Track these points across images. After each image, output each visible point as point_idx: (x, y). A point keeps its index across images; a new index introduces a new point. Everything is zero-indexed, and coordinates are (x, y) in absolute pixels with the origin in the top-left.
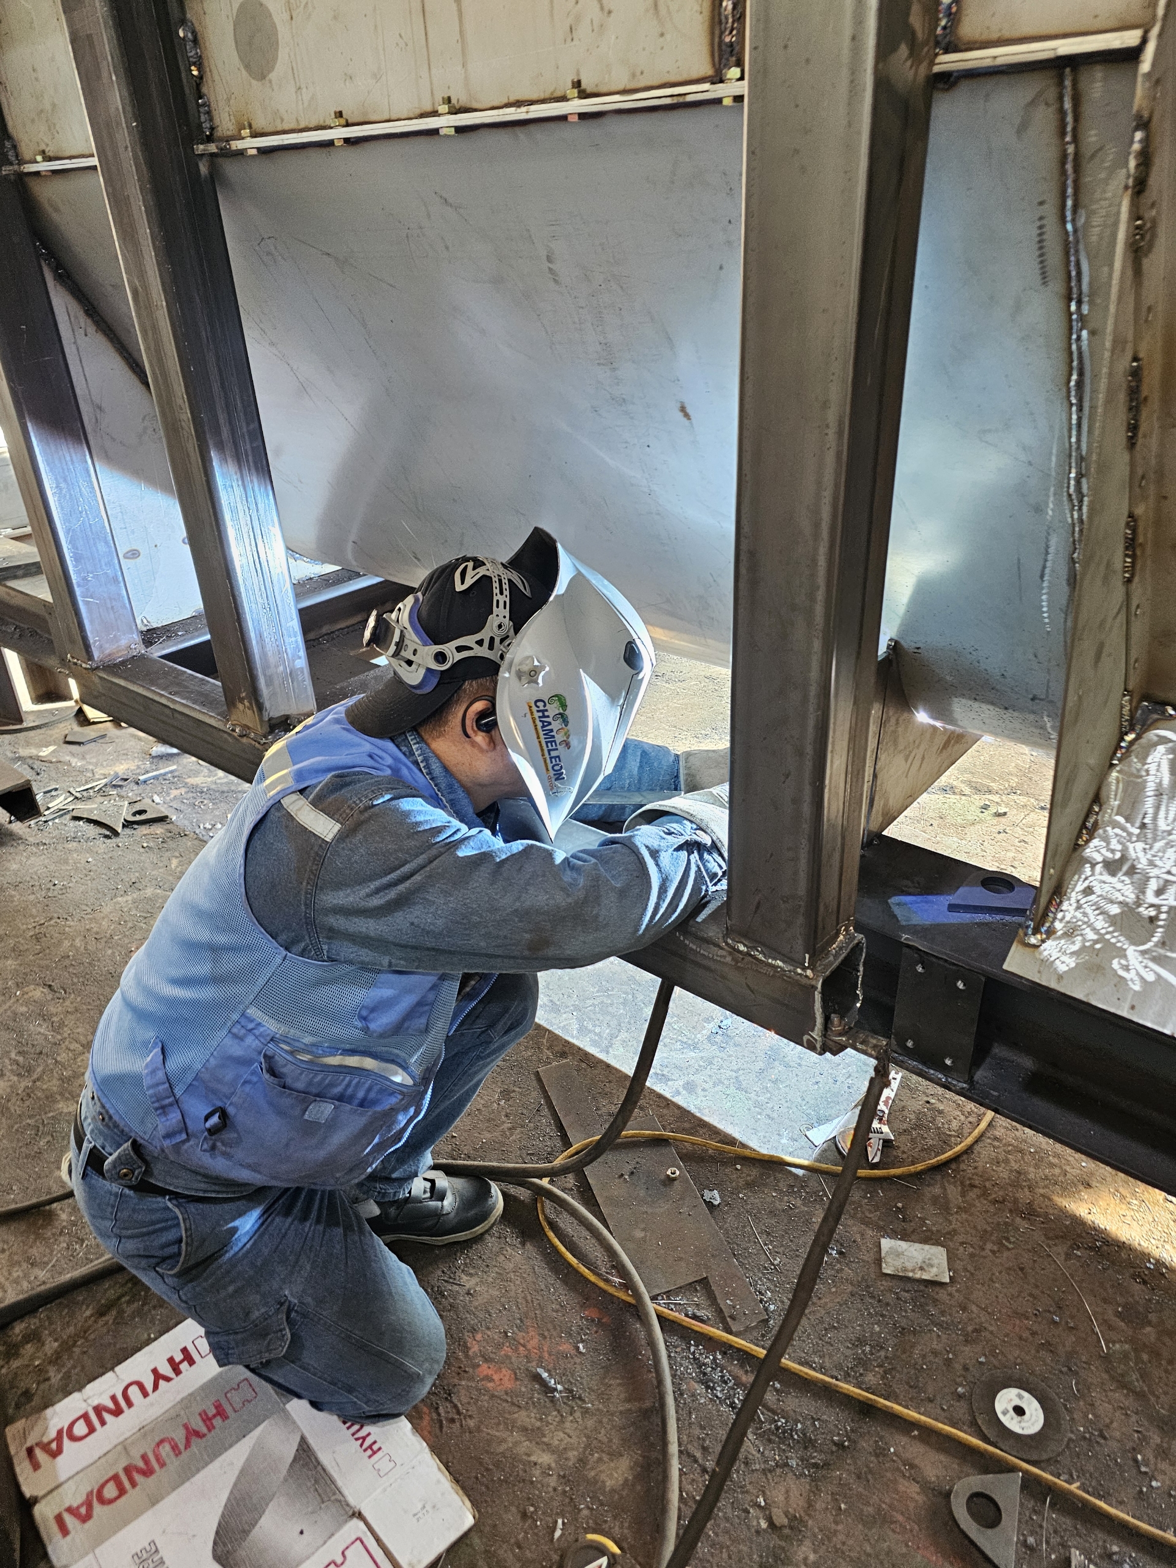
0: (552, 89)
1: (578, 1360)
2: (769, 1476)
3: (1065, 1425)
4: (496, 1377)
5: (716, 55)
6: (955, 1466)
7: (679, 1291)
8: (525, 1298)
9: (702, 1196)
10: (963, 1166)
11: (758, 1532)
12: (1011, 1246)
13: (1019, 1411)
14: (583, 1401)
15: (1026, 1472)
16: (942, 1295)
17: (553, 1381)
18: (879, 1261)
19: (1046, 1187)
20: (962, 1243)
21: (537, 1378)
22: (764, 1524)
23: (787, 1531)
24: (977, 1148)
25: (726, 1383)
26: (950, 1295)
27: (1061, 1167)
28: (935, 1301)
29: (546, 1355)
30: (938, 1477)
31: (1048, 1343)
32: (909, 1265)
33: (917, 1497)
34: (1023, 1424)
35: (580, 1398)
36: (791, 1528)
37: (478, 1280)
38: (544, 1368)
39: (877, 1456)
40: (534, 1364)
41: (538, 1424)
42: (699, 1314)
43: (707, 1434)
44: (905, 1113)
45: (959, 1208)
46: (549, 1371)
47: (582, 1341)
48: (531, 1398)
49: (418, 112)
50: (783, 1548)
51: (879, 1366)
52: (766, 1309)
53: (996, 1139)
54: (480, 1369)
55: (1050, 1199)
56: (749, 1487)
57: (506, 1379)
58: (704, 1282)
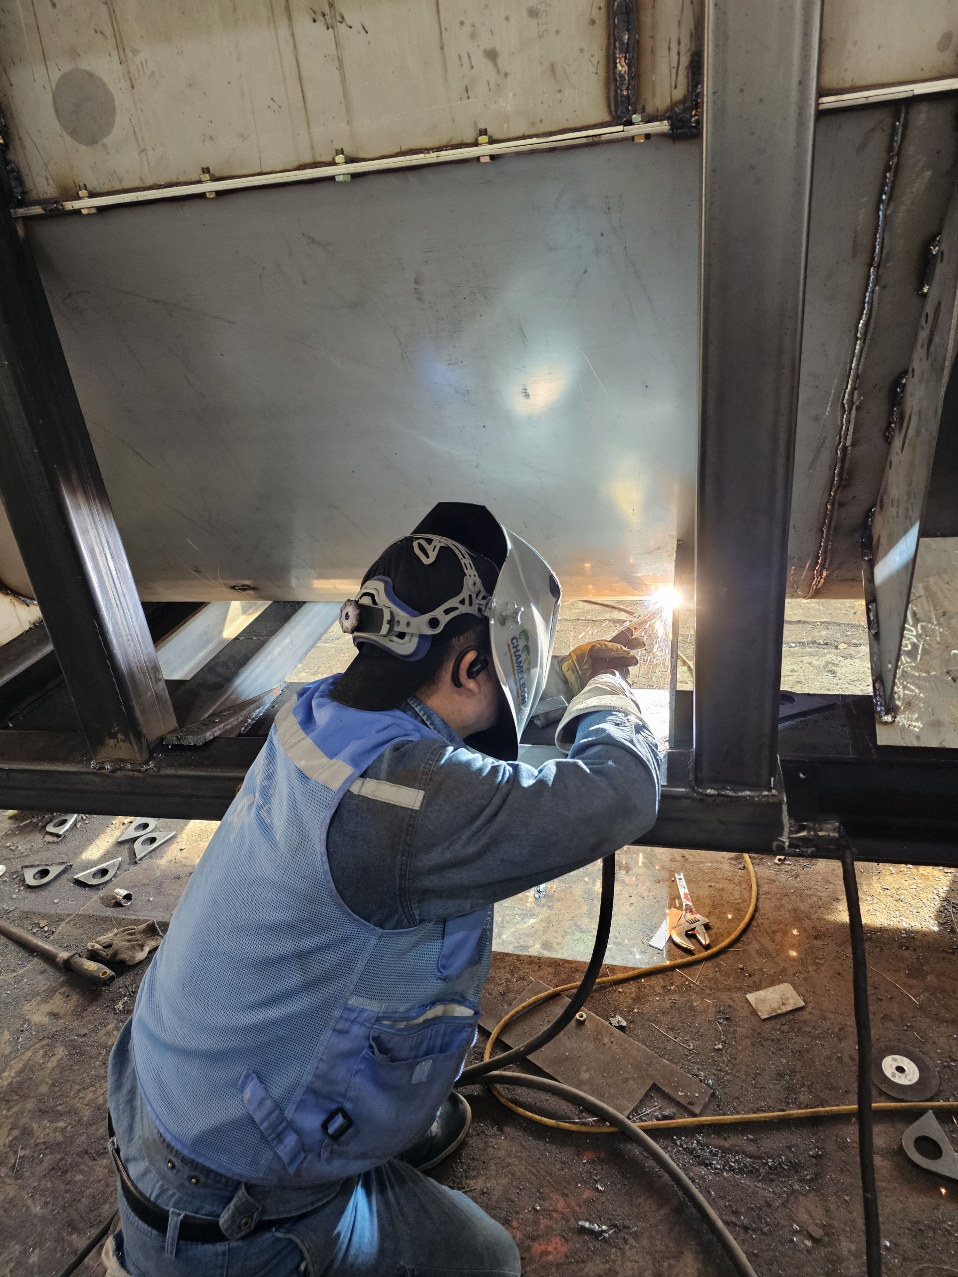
0: (448, 138)
1: (603, 1199)
2: (789, 1206)
3: (931, 1065)
4: (550, 1248)
5: (612, 106)
6: (891, 1129)
7: (642, 1102)
8: (531, 1172)
9: (611, 1024)
10: (760, 921)
11: (809, 1252)
12: (822, 962)
13: (900, 1070)
14: (628, 1228)
15: (932, 1108)
16: (805, 1015)
17: (596, 1226)
18: (754, 1012)
19: (816, 912)
20: (794, 974)
21: (583, 1230)
22: (809, 1243)
23: (826, 1239)
24: (760, 905)
25: (717, 1155)
26: (810, 1013)
27: (815, 895)
28: (805, 1022)
29: (578, 1209)
30: (885, 1142)
31: (886, 1016)
32: (775, 1005)
33: (884, 1164)
34: (909, 1077)
35: (625, 1227)
36: (827, 1235)
37: (484, 1178)
38: (583, 1219)
39: (842, 1149)
40: (572, 1220)
41: (607, 1266)
42: (666, 1113)
43: (729, 1201)
44: (702, 900)
45: (777, 951)
46: (587, 1220)
47: (596, 1182)
48: (589, 1248)
49: (296, 164)
50: (832, 1252)
51: (803, 1086)
52: (708, 1085)
53: (767, 893)
54: (534, 1249)
55: (824, 920)
56: (782, 1222)
57: (559, 1245)
58: (655, 1088)
